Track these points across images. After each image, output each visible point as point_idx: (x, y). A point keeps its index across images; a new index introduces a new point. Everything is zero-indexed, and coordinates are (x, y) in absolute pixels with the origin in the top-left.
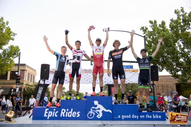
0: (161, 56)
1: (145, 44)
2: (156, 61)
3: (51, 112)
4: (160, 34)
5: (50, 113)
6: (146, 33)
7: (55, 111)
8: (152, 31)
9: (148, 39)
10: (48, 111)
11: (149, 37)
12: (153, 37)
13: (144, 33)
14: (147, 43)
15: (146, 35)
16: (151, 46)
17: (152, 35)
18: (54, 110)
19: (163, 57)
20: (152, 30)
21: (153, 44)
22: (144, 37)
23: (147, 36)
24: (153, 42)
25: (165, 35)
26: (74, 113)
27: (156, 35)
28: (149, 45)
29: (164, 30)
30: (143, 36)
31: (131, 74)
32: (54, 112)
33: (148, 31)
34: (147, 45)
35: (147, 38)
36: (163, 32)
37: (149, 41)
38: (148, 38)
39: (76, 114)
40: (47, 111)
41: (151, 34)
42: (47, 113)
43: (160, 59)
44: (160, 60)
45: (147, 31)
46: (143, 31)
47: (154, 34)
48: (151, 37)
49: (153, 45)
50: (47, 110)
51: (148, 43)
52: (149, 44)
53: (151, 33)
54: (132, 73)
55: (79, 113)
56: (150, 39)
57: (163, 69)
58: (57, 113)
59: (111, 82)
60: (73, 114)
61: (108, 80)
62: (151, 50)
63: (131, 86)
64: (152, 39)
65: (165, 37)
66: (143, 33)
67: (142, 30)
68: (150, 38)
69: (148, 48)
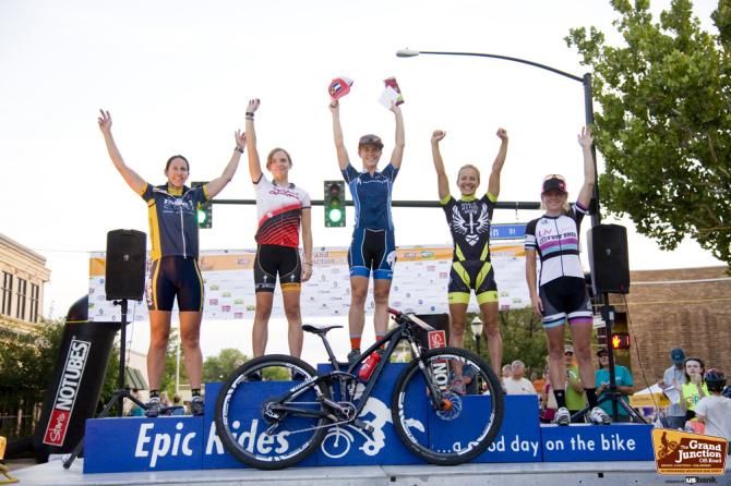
0: (670, 174)
1: (591, 116)
2: (642, 197)
3: (167, 437)
4: (661, 62)
5: (162, 441)
6: (595, 59)
7: (184, 433)
8: (626, 51)
9: (606, 89)
10: (150, 433)
11: (607, 81)
12: (630, 80)
13: (587, 61)
14: (598, 108)
15: (596, 69)
16: (620, 124)
17: (622, 69)
18: (180, 426)
19: (681, 175)
20: (625, 45)
21: (628, 116)
22: (586, 79)
23: (599, 75)
24: (628, 105)
25: (687, 66)
26: (266, 439)
27: (643, 70)
28: (610, 120)
29: (683, 44)
30: (582, 77)
31: (515, 263)
32: (178, 436)
33: (608, 51)
34: (600, 120)
35: (601, 84)
36: (676, 52)
37: (609, 102)
38: (606, 85)
39: (271, 441)
40: (147, 435)
41: (619, 63)
42: (148, 440)
43: (666, 187)
44: (663, 191)
45: (601, 52)
46: (581, 48)
47: (636, 65)
48: (622, 79)
49: (631, 117)
50: (145, 427)
51: (604, 107)
52: (607, 113)
53: (617, 60)
54: (518, 258)
55: (285, 437)
56: (613, 91)
57: (682, 236)
58: (191, 439)
59: (421, 303)
60: (261, 441)
61: (408, 295)
62: (619, 145)
63: (528, 324)
64: (623, 89)
65: (686, 79)
66: (582, 58)
67: (574, 47)
68: (614, 83)
69: (605, 133)
